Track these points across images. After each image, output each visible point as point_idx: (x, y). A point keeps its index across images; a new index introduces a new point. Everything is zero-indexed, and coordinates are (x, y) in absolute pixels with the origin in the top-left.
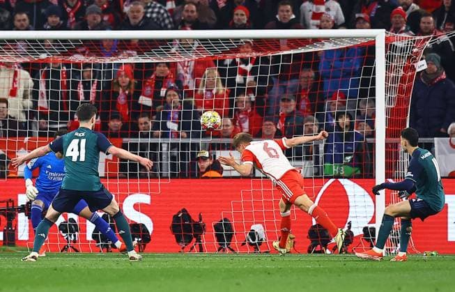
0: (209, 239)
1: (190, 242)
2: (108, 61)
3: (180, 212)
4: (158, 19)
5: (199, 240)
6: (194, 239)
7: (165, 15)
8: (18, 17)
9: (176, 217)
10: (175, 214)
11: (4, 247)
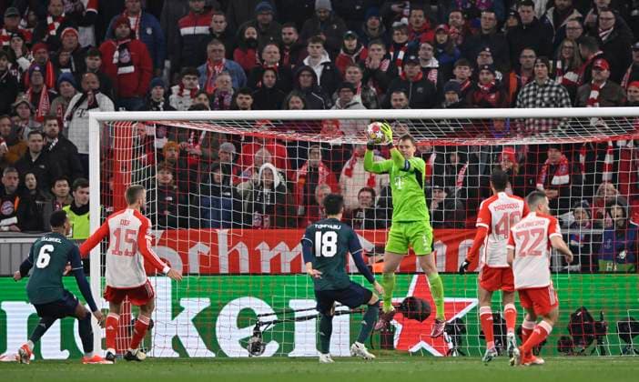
0: (613, 340)
1: (590, 344)
2: (498, 142)
3: (579, 310)
4: (556, 98)
5: (600, 342)
6: (595, 341)
7: (563, 95)
8: (395, 95)
9: (574, 316)
10: (573, 311)
11: (381, 351)
